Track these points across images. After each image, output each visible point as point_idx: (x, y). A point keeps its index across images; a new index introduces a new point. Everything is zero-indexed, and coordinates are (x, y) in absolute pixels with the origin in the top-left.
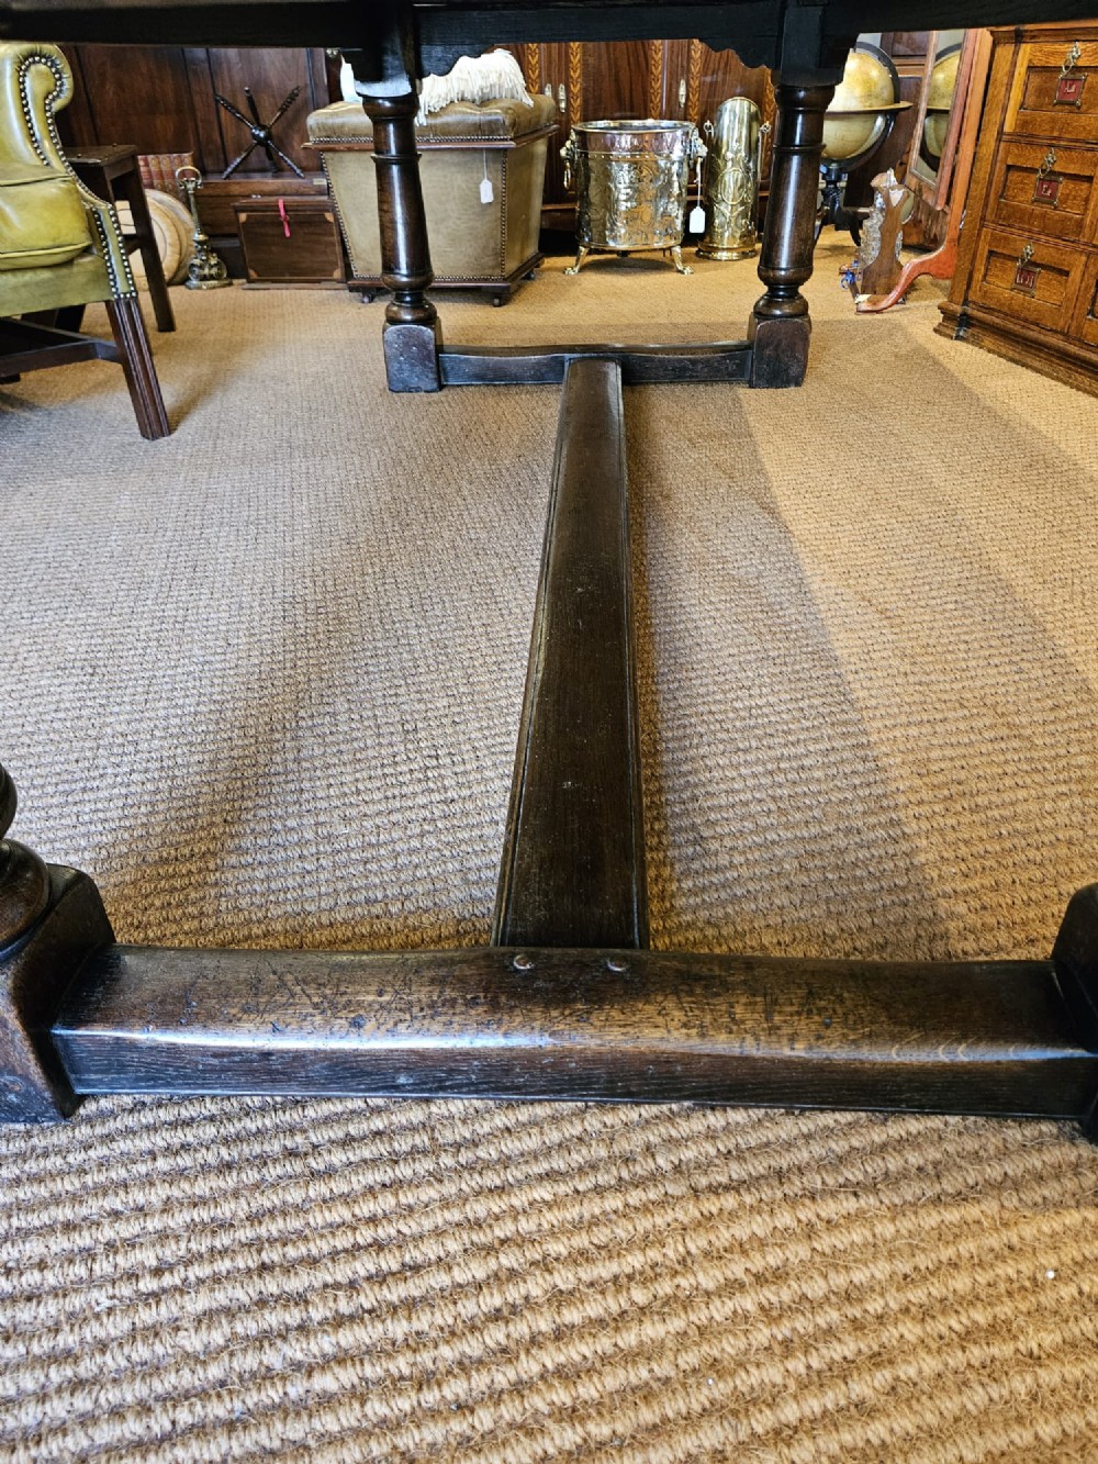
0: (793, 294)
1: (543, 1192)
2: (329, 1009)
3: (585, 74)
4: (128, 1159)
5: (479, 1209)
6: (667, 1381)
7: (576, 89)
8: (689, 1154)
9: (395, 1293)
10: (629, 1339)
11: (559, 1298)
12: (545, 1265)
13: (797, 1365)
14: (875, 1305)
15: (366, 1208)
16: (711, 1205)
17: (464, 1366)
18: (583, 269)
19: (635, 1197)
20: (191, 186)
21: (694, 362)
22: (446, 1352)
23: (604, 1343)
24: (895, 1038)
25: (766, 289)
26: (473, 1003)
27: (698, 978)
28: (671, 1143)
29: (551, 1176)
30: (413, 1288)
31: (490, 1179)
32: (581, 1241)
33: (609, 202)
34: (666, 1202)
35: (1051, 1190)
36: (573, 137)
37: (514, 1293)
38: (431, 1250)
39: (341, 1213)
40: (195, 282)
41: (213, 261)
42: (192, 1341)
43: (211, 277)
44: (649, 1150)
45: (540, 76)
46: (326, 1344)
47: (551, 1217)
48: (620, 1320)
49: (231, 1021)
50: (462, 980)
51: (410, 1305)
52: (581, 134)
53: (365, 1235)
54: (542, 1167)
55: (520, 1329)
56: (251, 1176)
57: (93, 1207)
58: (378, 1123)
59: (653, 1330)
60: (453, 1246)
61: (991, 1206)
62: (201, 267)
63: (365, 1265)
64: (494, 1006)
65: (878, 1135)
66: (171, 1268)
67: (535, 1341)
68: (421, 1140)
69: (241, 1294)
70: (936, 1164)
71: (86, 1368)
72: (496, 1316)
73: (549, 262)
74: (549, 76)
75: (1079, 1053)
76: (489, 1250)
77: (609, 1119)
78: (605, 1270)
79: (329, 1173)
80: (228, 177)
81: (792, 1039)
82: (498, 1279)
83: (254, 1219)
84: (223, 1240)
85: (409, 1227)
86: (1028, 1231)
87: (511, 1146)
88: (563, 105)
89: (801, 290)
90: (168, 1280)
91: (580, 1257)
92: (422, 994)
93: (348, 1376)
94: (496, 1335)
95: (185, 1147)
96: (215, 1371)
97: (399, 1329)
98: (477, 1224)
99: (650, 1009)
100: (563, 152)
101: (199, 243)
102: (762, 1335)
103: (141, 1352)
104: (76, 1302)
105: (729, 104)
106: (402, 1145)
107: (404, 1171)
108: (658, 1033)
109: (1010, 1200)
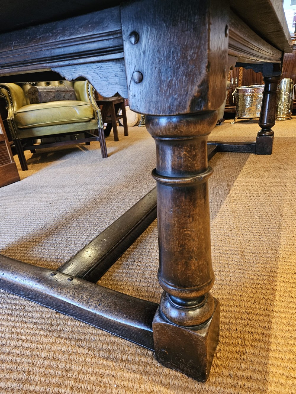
0: (269, 129)
1: (31, 326)
3: (243, 75)
5: (18, 325)
7: (240, 79)
8: (66, 329)
12: (18, 339)
14: (70, 374)
16: (59, 341)
18: (235, 123)
19: (47, 333)
21: (239, 147)
25: (261, 128)
26: (37, 279)
28: (64, 325)
29: (35, 323)
31: (26, 320)
32: (29, 338)
33: (244, 106)
34: (51, 337)
36: (236, 90)
40: (140, 125)
41: (145, 121)
43: (144, 124)
44: (59, 325)
45: (231, 76)
47: (28, 331)
52: (238, 90)
54: (36, 321)
60: (7, 330)
61: (117, 364)
62: (142, 122)
64: (40, 281)
65: (108, 339)
68: (21, 308)
70: (114, 350)
73: (226, 121)
74: (233, 76)
76: (12, 333)
78: (27, 345)
81: (90, 306)
85: (4, 323)
86: (120, 374)
87: (35, 315)
88: (236, 83)
89: (272, 129)
91: (25, 341)
92: (30, 275)
98: (15, 327)
99: (66, 290)
100: (233, 94)
101: (143, 117)
105: (284, 80)
106: (17, 308)
107: (13, 313)
108: (64, 296)
109: (122, 365)
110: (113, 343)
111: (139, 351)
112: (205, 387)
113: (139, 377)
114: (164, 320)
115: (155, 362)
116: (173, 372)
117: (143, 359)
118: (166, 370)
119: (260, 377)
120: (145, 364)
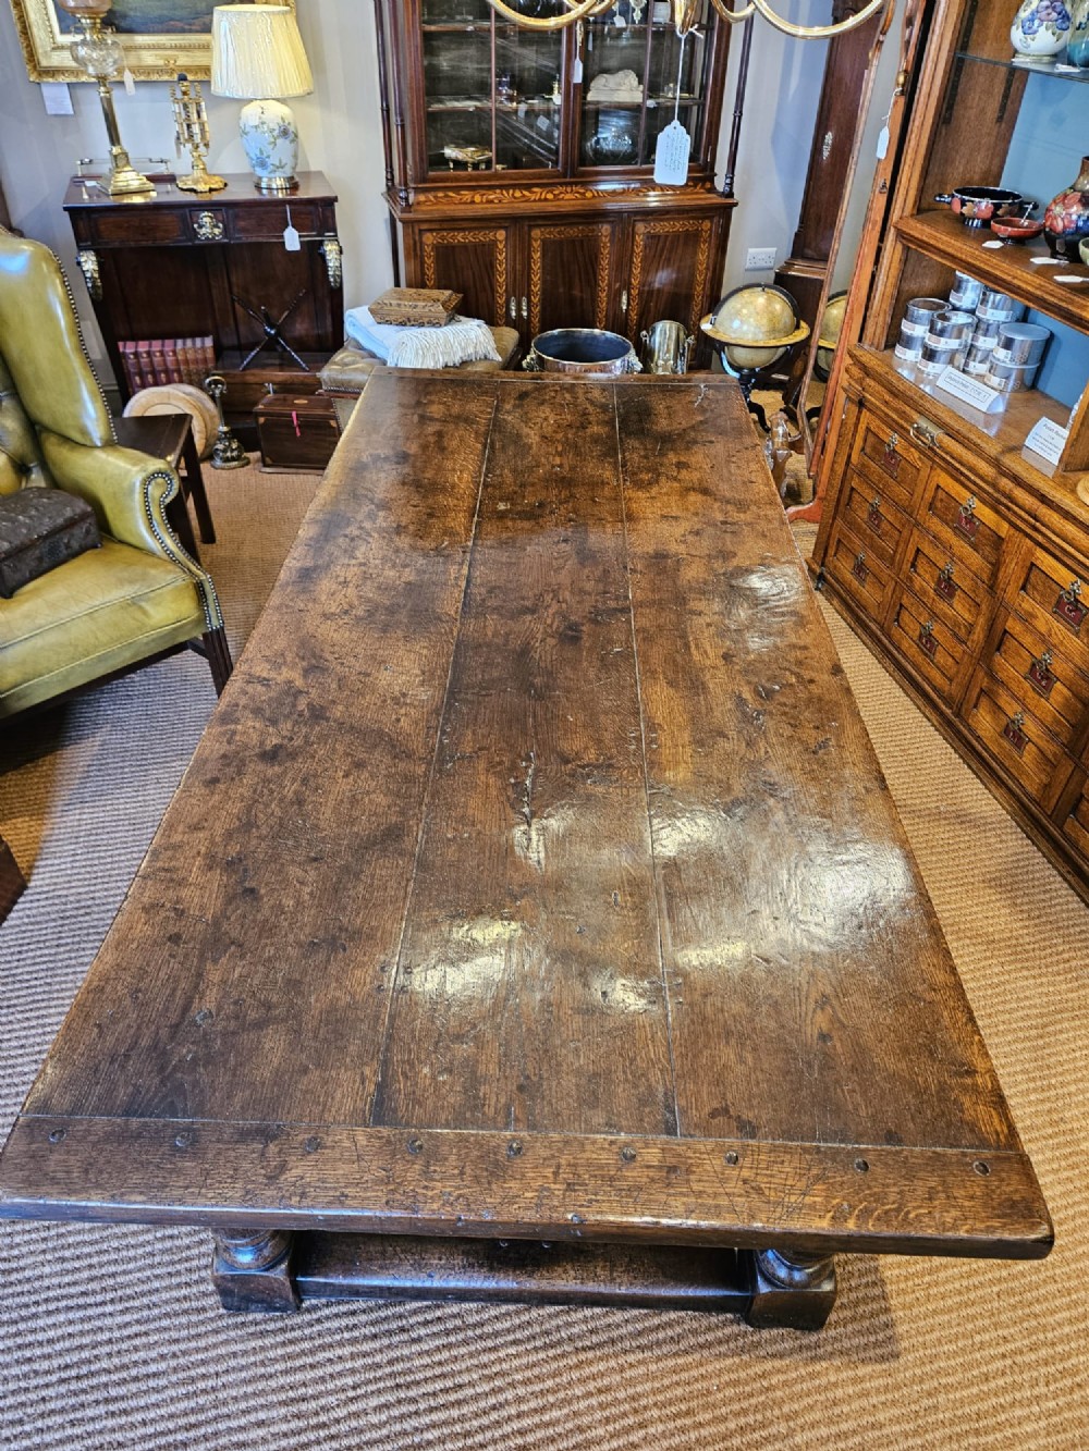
1: (512, 1350)
2: (418, 1267)
4: (330, 1332)
5: (485, 1358)
6: (560, 1435)
7: (535, 300)
8: (575, 1330)
9: (453, 1397)
10: (546, 1418)
11: (520, 1400)
12: (512, 1385)
13: (610, 1428)
14: (643, 1402)
15: (437, 1358)
16: (582, 1356)
17: (482, 1429)
19: (551, 1353)
20: (217, 392)
22: (475, 1423)
23: (536, 1419)
24: (664, 1284)
26: (481, 1266)
27: (582, 1252)
28: (568, 1325)
29: (515, 1342)
30: (460, 1395)
31: (490, 1343)
32: (528, 1374)
34: (563, 1355)
35: (723, 1349)
36: (534, 354)
37: (501, 1398)
38: (465, 1378)
39: (426, 1360)
41: (234, 446)
42: (374, 1419)
43: (233, 459)
44: (558, 1328)
45: (506, 291)
46: (426, 1420)
47: (516, 1363)
48: (542, 1410)
49: (374, 1273)
50: (477, 1252)
51: (459, 1403)
53: (438, 1371)
54: (511, 1337)
55: (504, 1413)
56: (386, 1341)
57: (321, 1356)
58: (439, 1313)
59: (555, 1414)
60: (475, 1376)
61: (697, 1356)
62: (225, 451)
63: (439, 1385)
64: (491, 1269)
65: (656, 1321)
66: (359, 1386)
67: (509, 1419)
68: (458, 1322)
69: (391, 1398)
70: (679, 1335)
71: (333, 1430)
72: (494, 1408)
74: (514, 291)
75: (737, 1294)
76: (490, 1378)
77: (541, 1312)
78: (537, 1388)
79: (418, 1340)
80: (244, 369)
81: (620, 1285)
82: (494, 1391)
83: (391, 1362)
84: (379, 1373)
85: (457, 1367)
86: (710, 1368)
87: (499, 1326)
88: (525, 314)
90: (360, 1392)
91: (527, 1382)
92: (458, 1261)
93: (436, 1433)
94: (494, 1416)
95: (355, 1326)
96: (385, 1432)
97: (455, 1413)
98: (485, 1366)
99: (560, 1270)
101: (225, 433)
102: (598, 1415)
103: (354, 1424)
104: (323, 1402)
105: (660, 325)
106: (450, 1325)
107: (452, 1339)
108: (563, 1283)
109: (706, 1353)
110: (669, 1324)
111: (714, 1320)
112: (823, 1335)
113: (737, 1360)
114: (777, 1286)
115: (743, 1327)
116: (775, 1332)
117: (727, 1331)
118: (765, 1334)
119: (877, 1291)
120: (736, 1337)
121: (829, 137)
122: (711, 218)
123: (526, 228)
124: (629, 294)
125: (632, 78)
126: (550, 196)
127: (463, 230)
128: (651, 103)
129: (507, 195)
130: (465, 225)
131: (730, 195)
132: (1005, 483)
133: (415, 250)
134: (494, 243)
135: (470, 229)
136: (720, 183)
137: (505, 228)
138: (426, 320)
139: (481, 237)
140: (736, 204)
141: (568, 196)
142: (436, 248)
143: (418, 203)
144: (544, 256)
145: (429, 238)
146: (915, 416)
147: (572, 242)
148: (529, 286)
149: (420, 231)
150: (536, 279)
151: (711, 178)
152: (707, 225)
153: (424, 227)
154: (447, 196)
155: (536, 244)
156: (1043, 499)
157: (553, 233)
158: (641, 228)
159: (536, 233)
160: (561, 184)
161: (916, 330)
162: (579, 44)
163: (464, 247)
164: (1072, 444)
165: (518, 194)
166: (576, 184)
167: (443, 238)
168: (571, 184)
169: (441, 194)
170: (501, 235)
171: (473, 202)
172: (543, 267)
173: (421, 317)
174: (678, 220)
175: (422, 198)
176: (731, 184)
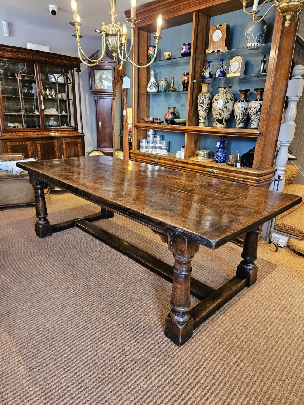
121: (100, 123)
122: (80, 138)
123: (35, 141)
124: (64, 156)
125: (55, 110)
126: (40, 134)
127: (18, 141)
128: (61, 115)
129: (29, 133)
130: (19, 140)
131: (83, 133)
132: (176, 164)
133: (5, 147)
134: (27, 144)
135: (20, 141)
136: (80, 131)
137: (30, 141)
138: (17, 159)
139: (23, 143)
140: (85, 135)
141: (44, 134)
142: (11, 146)
143: (4, 135)
144: (41, 148)
145: (8, 144)
146: (151, 159)
147: (47, 144)
148: (38, 155)
149: (6, 142)
150: (39, 153)
151: (78, 130)
152: (79, 140)
153: (7, 141)
154: (12, 134)
155: (38, 145)
156: (185, 163)
157: (43, 142)
158: (64, 141)
159: (38, 142)
160: (42, 131)
161: (144, 144)
162: (42, 101)
163: (19, 146)
164: (186, 153)
165: (31, 133)
166: (46, 131)
167: (12, 144)
168: (45, 131)
169: (10, 133)
170: (29, 142)
171: (20, 135)
172: (41, 150)
173: (16, 158)
174: (72, 139)
175: (5, 134)
176: (83, 131)
